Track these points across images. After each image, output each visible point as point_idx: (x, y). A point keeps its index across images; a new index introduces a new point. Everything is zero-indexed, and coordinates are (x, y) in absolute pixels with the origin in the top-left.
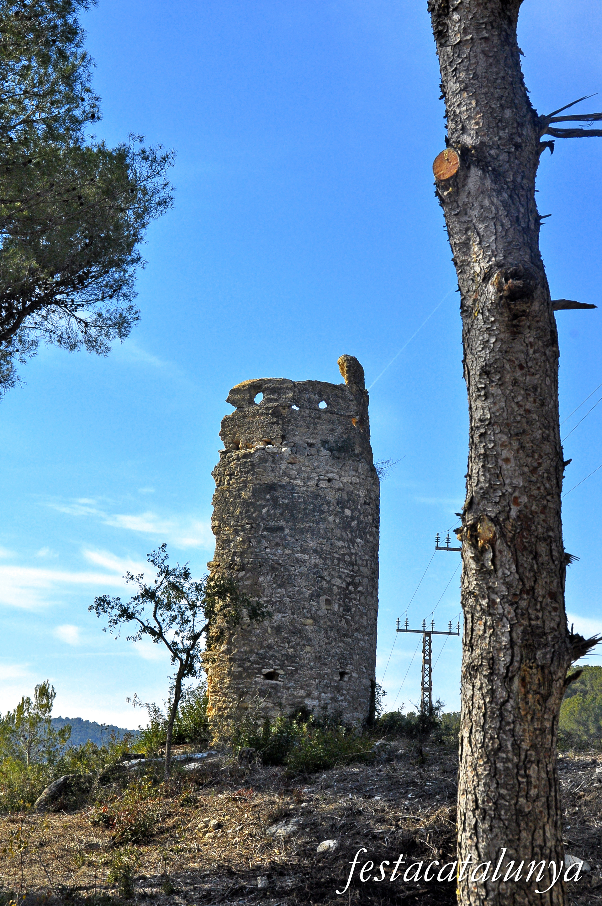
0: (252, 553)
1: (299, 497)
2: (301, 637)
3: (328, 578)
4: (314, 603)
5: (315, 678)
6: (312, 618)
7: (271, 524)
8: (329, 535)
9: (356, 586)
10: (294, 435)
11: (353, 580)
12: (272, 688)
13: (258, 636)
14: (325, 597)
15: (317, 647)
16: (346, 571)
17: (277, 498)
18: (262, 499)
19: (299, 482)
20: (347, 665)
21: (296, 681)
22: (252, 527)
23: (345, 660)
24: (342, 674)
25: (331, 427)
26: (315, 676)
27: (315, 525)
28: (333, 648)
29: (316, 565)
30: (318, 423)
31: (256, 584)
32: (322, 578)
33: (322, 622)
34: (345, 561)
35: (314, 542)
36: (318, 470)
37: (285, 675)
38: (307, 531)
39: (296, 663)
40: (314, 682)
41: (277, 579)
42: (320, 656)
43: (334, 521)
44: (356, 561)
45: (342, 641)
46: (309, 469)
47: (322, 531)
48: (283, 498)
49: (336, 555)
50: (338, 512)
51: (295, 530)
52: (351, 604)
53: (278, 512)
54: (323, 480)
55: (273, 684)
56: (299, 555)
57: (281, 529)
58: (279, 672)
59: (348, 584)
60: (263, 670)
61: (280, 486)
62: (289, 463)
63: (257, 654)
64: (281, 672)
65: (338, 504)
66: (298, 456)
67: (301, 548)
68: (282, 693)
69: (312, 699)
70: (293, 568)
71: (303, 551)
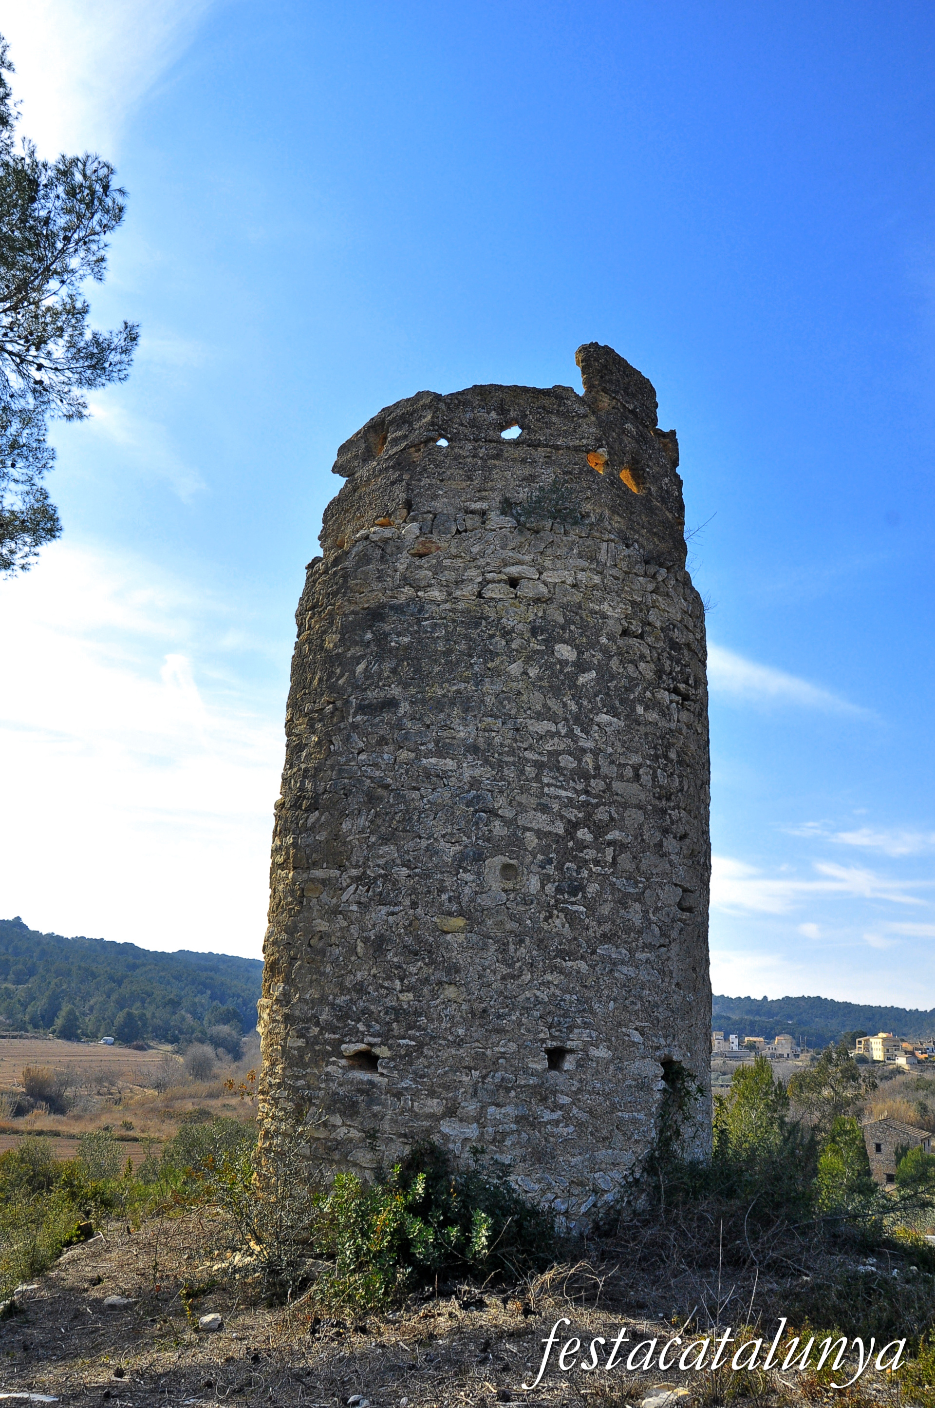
0: (332, 767)
1: (435, 626)
2: (432, 962)
3: (508, 813)
4: (468, 877)
5: (470, 1069)
6: (461, 913)
7: (373, 695)
8: (510, 708)
9: (599, 830)
10: (435, 497)
11: (589, 815)
12: (361, 1091)
13: (335, 962)
14: (500, 860)
15: (474, 986)
16: (564, 793)
17: (386, 635)
18: (356, 643)
19: (436, 594)
20: (570, 1029)
21: (419, 1076)
22: (336, 709)
23: (565, 1016)
24: (556, 1056)
25: (527, 471)
26: (468, 1061)
27: (471, 687)
28: (522, 988)
29: (475, 783)
30: (495, 466)
31: (336, 837)
32: (493, 813)
33: (490, 922)
34: (559, 769)
35: (471, 727)
36: (481, 562)
37: (391, 1059)
38: (453, 703)
39: (419, 1029)
40: (465, 1079)
41: (379, 821)
42: (485, 1011)
43: (525, 673)
44: (597, 768)
45: (554, 969)
46: (459, 563)
47: (489, 700)
48: (399, 634)
49: (529, 755)
50: (536, 652)
51: (424, 701)
52: (585, 874)
53: (387, 666)
54: (493, 581)
55: (361, 1082)
56: (433, 760)
57: (391, 704)
58: (377, 1051)
59: (573, 827)
60: (344, 1046)
61: (392, 607)
62: (414, 555)
63: (333, 1005)
64: (383, 1052)
65: (534, 631)
66: (435, 537)
67: (437, 745)
68: (384, 1105)
69: (461, 1120)
70: (415, 795)
71: (442, 750)
